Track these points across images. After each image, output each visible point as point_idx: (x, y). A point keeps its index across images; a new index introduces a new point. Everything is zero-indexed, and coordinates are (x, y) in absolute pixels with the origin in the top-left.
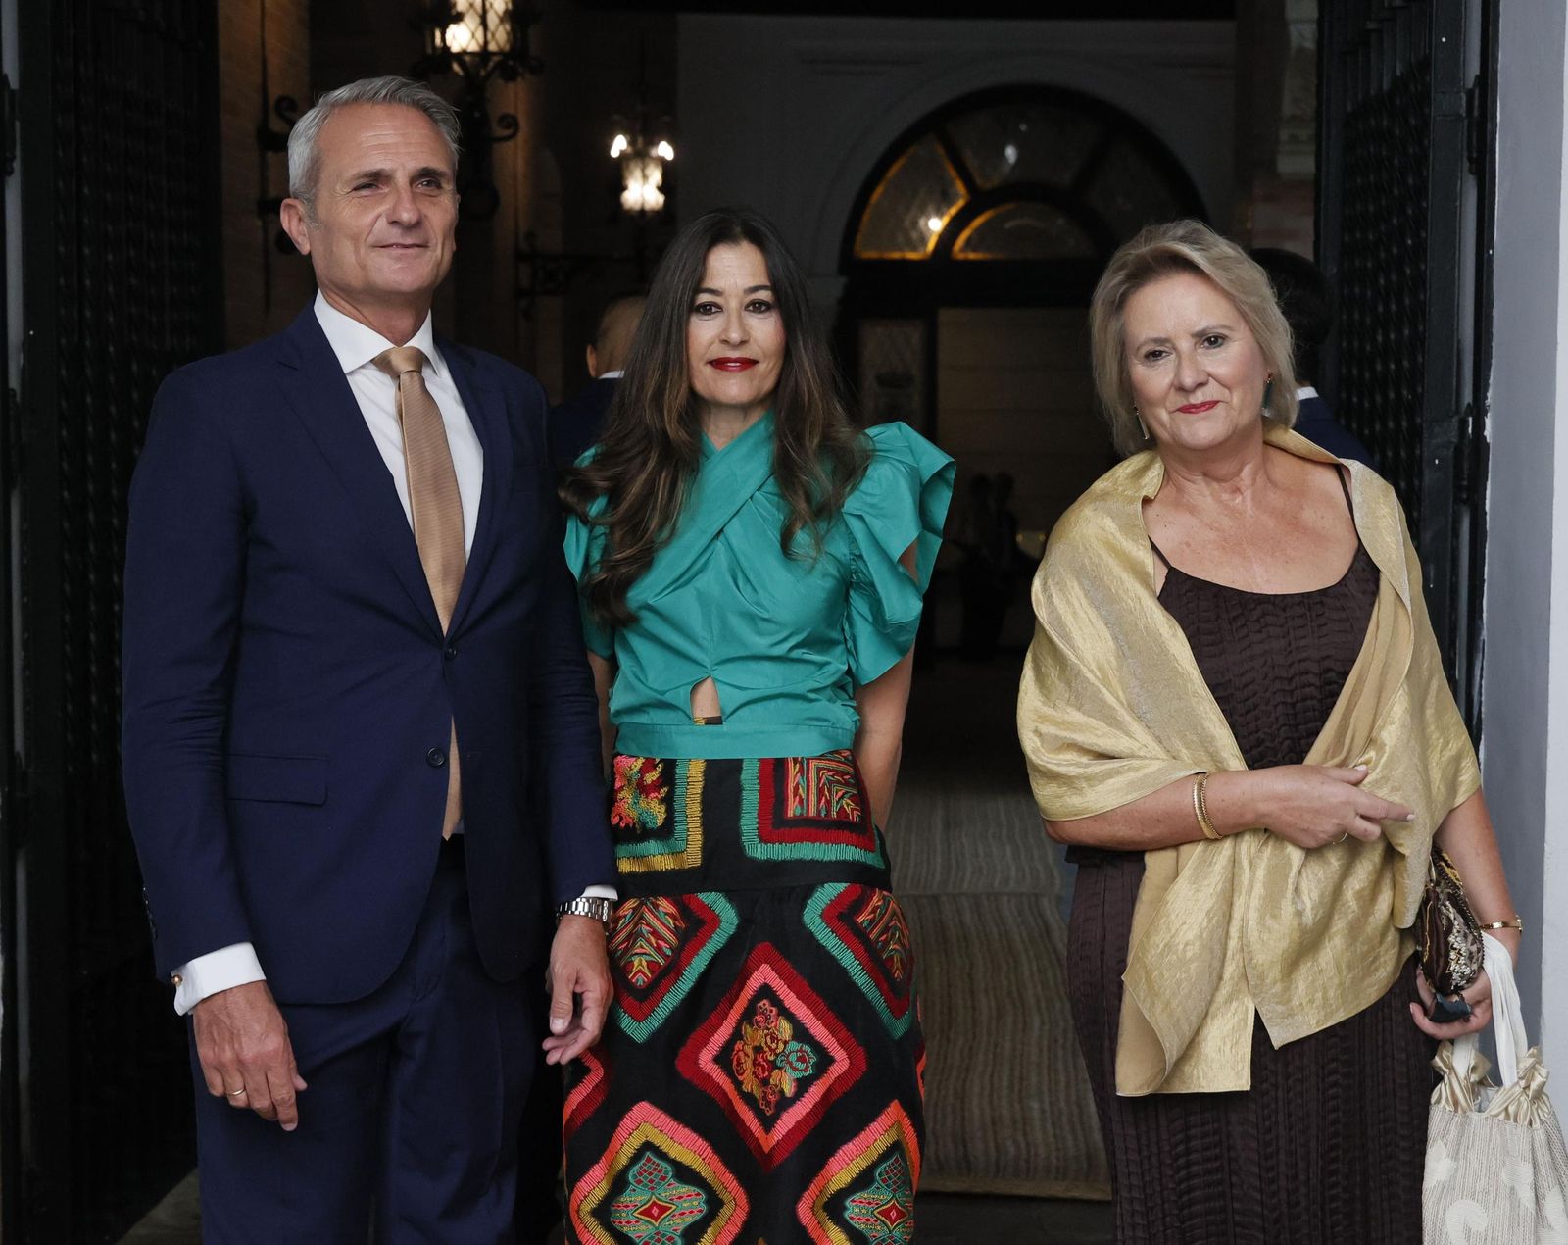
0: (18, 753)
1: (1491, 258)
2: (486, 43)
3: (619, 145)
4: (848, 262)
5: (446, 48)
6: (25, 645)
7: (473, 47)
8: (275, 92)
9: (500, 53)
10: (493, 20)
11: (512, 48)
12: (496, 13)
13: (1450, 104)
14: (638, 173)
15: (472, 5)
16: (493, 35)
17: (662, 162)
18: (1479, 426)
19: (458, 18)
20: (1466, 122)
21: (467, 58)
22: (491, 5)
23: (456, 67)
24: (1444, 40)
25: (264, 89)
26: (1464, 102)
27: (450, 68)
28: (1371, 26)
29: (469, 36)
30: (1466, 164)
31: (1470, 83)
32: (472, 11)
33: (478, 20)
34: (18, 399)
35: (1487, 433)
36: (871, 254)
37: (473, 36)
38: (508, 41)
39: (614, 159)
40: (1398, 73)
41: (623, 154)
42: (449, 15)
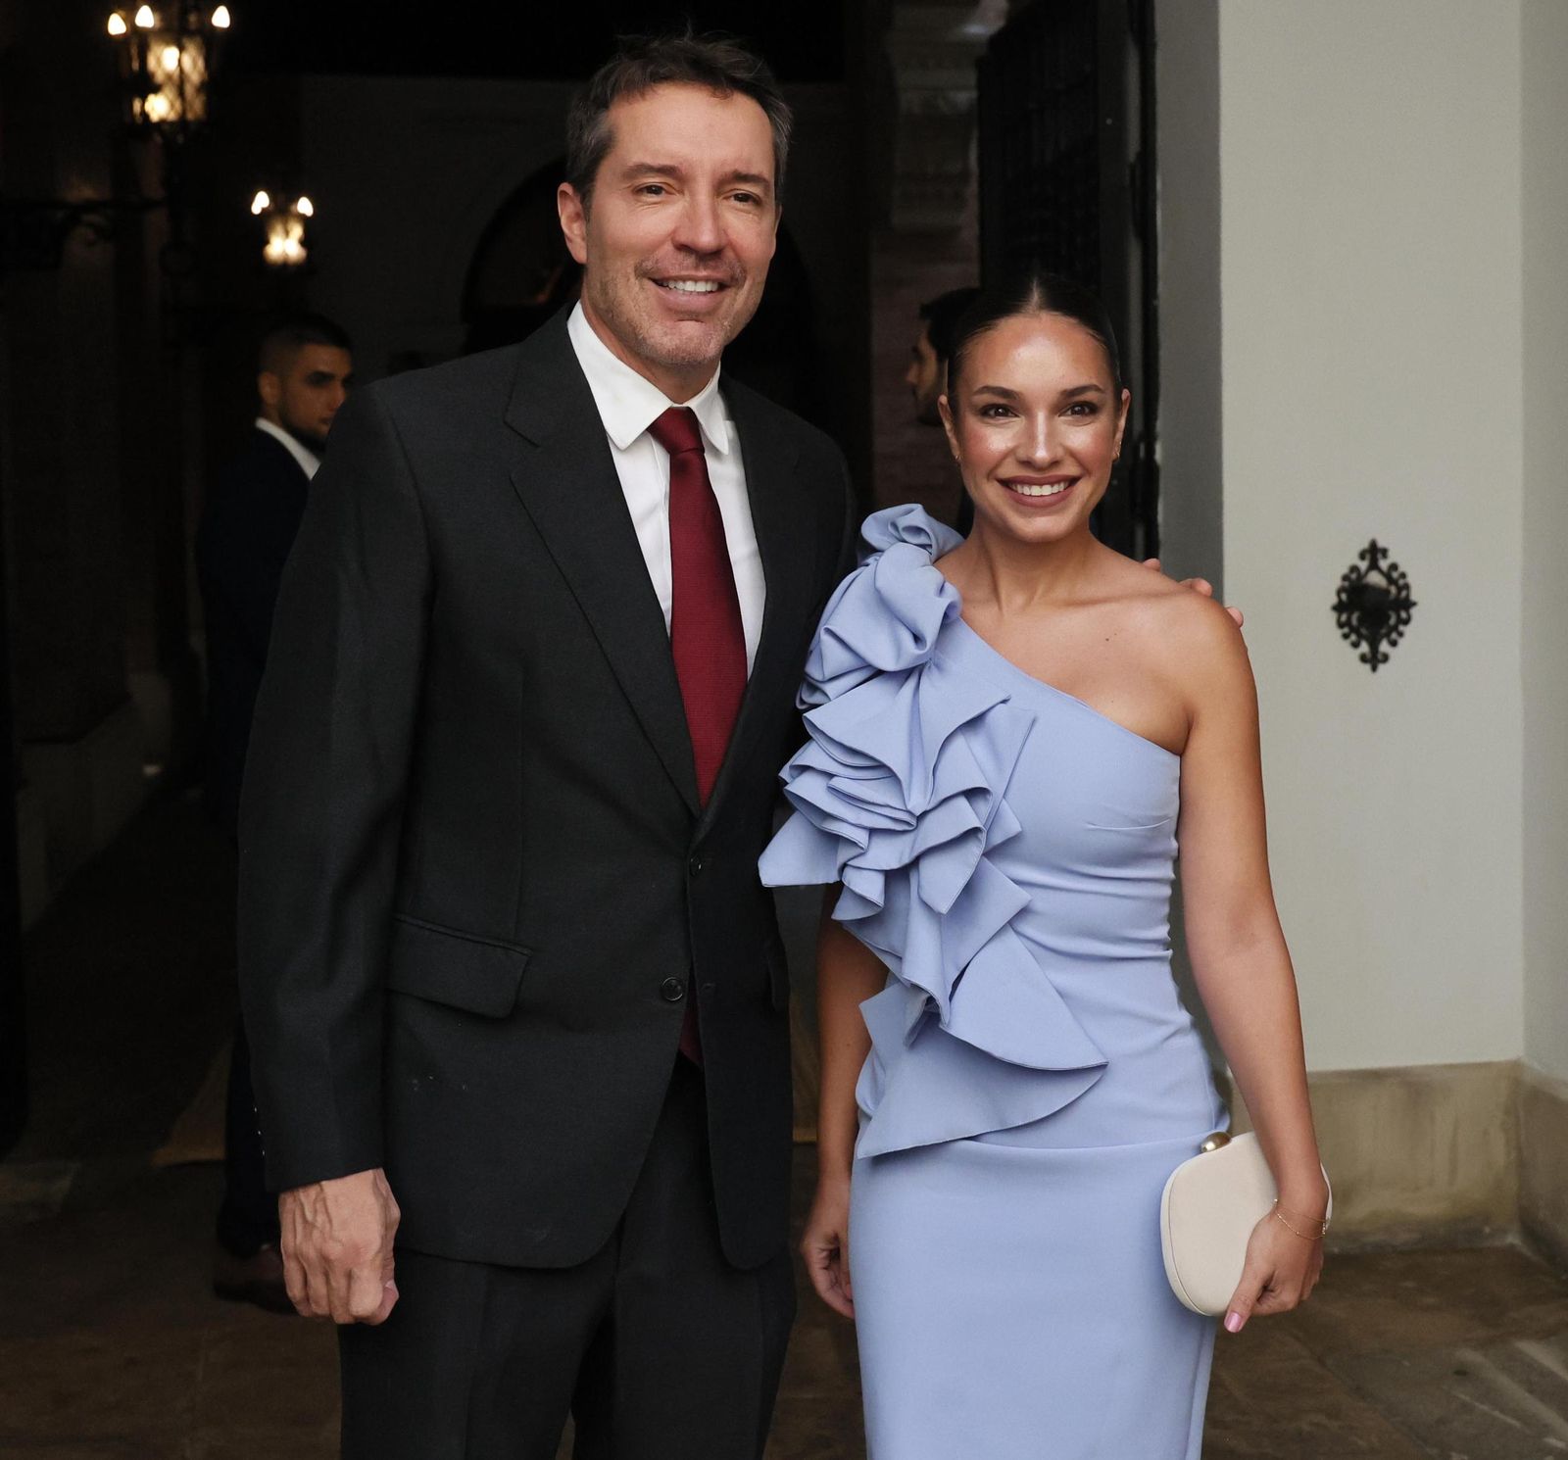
1: (1155, 308)
2: (184, 113)
3: (261, 202)
4: (472, 308)
5: (145, 115)
7: (172, 116)
9: (201, 123)
10: (189, 90)
11: (208, 117)
12: (192, 85)
14: (279, 228)
15: (169, 78)
16: (191, 107)
17: (303, 218)
18: (1151, 451)
19: (156, 89)
20: (1130, 192)
21: (166, 127)
22: (188, 78)
23: (158, 139)
26: (1127, 176)
27: (150, 135)
28: (1032, 106)
29: (168, 106)
30: (1131, 228)
31: (1132, 158)
32: (169, 83)
33: (176, 90)
35: (1158, 456)
37: (172, 106)
38: (204, 110)
39: (254, 215)
40: (1063, 147)
41: (264, 210)
42: (148, 85)
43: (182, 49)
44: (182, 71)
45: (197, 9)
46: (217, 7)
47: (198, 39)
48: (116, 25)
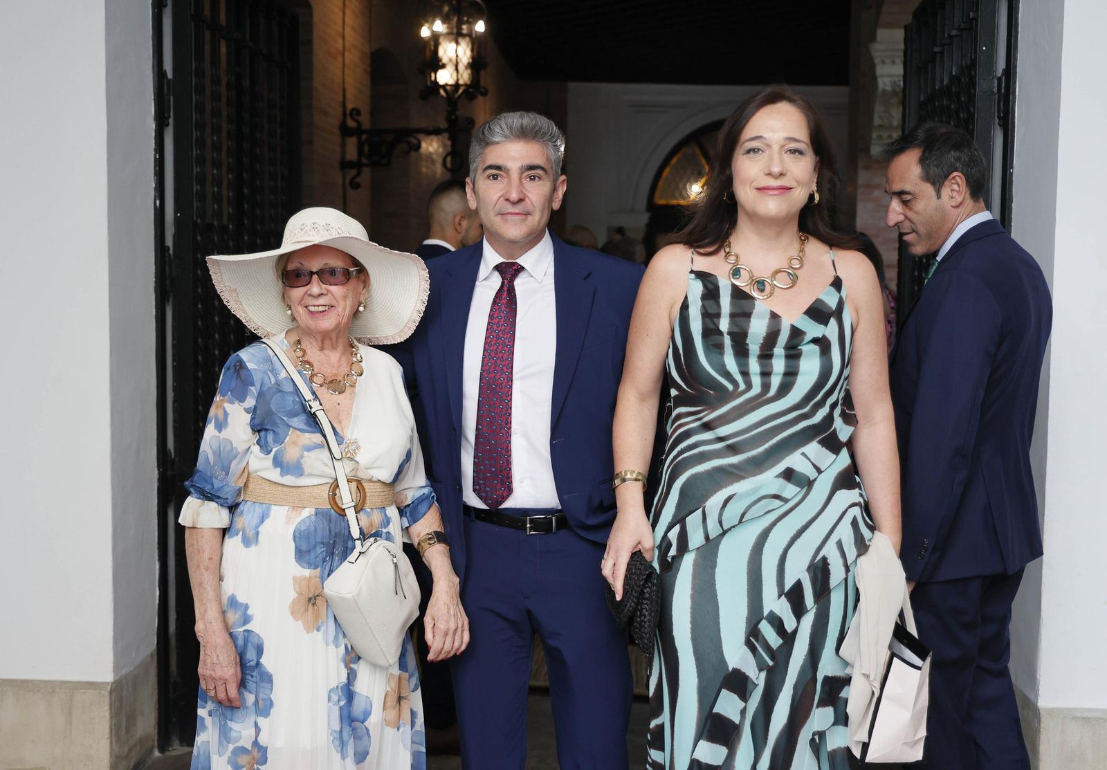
0: (170, 450)
1: (1011, 174)
2: (458, 80)
4: (651, 206)
5: (436, 82)
6: (175, 389)
7: (451, 82)
8: (350, 106)
9: (465, 85)
10: (461, 67)
11: (472, 82)
12: (463, 64)
13: (986, 86)
15: (451, 60)
16: (462, 75)
19: (443, 66)
20: (997, 96)
21: (448, 88)
22: (461, 60)
23: (442, 92)
24: (984, 48)
25: (344, 104)
26: (996, 85)
27: (439, 92)
28: (937, 49)
29: (450, 76)
30: (997, 120)
31: (999, 73)
32: (450, 64)
33: (454, 68)
34: (171, 252)
36: (662, 202)
37: (451, 76)
38: (469, 79)
40: (954, 73)
42: (437, 65)
43: (457, 43)
44: (457, 56)
45: (468, 22)
46: (479, 20)
47: (468, 39)
48: (425, 32)
